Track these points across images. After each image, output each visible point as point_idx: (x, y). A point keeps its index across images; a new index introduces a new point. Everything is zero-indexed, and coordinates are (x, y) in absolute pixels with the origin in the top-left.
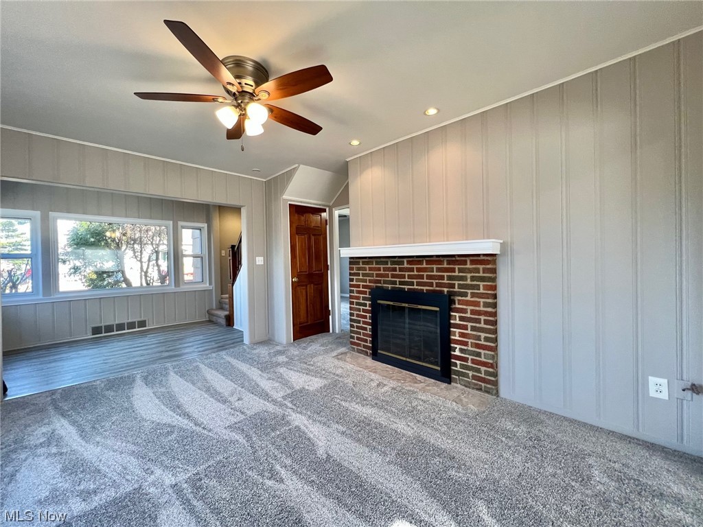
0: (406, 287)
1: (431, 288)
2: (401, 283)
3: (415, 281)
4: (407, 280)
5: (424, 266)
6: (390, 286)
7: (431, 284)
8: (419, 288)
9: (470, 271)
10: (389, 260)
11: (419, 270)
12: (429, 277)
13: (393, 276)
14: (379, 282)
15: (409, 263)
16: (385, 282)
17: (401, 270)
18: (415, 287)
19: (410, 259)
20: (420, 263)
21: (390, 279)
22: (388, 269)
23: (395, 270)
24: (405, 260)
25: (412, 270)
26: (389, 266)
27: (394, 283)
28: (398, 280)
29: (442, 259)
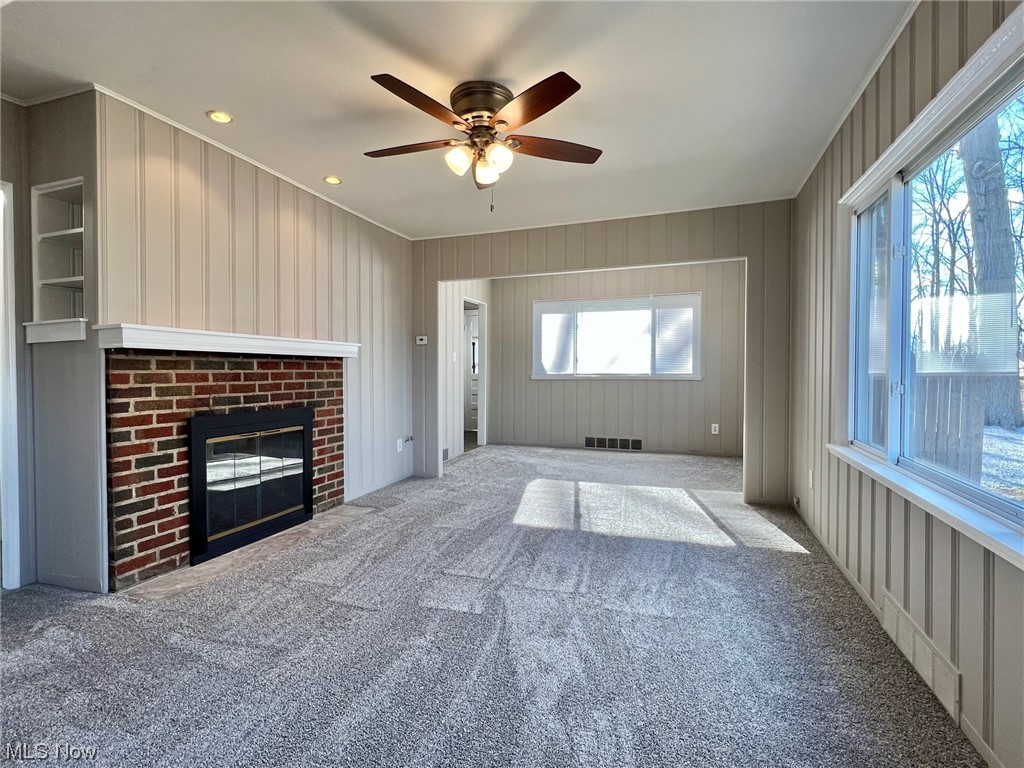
0: (256, 405)
1: (290, 402)
2: (247, 400)
3: (269, 393)
4: (257, 393)
5: (282, 370)
6: (227, 408)
7: (289, 397)
8: (276, 403)
9: (327, 376)
10: (226, 361)
11: (275, 376)
13: (234, 389)
14: (205, 402)
15: (261, 365)
16: (217, 402)
17: (247, 377)
18: (270, 403)
19: (263, 360)
20: (276, 366)
21: (227, 395)
22: (224, 377)
23: (237, 377)
24: (255, 361)
25: (264, 377)
26: (226, 371)
27: (236, 401)
28: (242, 395)
29: (301, 361)
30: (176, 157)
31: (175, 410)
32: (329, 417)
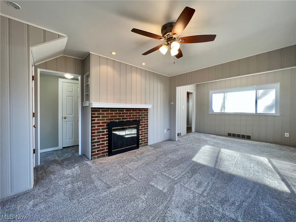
0: (125, 120)
1: (134, 119)
2: (123, 119)
3: (128, 117)
4: (125, 117)
5: (132, 112)
6: (118, 121)
7: (133, 118)
8: (130, 120)
9: (144, 113)
10: (117, 110)
11: (130, 113)
12: (133, 116)
13: (119, 116)
14: (112, 119)
15: (126, 111)
16: (115, 119)
17: (123, 113)
18: (128, 120)
19: (127, 109)
20: (130, 111)
21: (118, 117)
22: (117, 114)
23: (120, 113)
24: (125, 110)
25: (127, 113)
26: (118, 112)
27: (120, 119)
28: (121, 118)
29: (137, 109)
30: (107, 65)
31: (105, 121)
32: (144, 123)
